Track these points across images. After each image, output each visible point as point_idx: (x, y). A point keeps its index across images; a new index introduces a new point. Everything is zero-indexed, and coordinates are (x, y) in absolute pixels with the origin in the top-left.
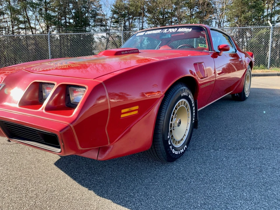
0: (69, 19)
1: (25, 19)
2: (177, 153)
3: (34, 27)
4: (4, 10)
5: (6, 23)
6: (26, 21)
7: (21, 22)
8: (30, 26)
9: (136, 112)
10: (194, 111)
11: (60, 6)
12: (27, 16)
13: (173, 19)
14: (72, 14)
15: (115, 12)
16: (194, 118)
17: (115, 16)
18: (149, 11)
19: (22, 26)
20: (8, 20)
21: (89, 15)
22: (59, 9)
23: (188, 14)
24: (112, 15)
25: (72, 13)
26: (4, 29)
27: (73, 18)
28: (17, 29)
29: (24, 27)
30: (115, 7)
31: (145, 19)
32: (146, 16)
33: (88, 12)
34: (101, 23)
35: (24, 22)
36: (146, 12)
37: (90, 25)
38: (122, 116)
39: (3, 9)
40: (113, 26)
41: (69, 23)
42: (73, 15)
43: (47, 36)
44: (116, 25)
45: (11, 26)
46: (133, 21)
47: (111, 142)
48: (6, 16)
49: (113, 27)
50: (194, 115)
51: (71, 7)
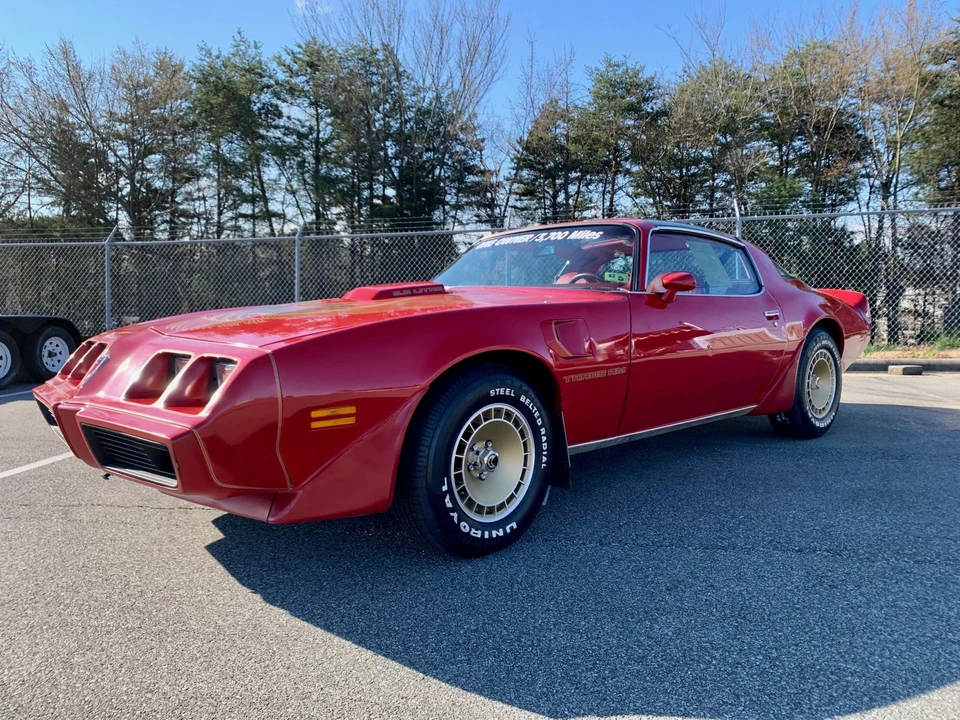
0: (384, 187)
1: (255, 189)
2: (479, 536)
3: (281, 212)
4: (201, 167)
5: (202, 202)
6: (258, 196)
7: (246, 199)
8: (267, 209)
9: (351, 421)
10: (544, 439)
11: (360, 148)
12: (262, 183)
13: (721, 179)
14: (392, 173)
15: (521, 164)
16: (545, 455)
17: (525, 173)
18: (635, 158)
19: (246, 209)
20: (209, 193)
21: (445, 172)
22: (354, 159)
23: (772, 163)
24: (515, 171)
25: (393, 169)
26: (196, 220)
27: (395, 184)
28: (232, 219)
29: (250, 212)
30: (526, 148)
31: (621, 180)
32: (628, 172)
33: (442, 164)
34: (481, 195)
35: (252, 199)
36: (627, 159)
37: (444, 203)
38: (315, 425)
39: (199, 163)
40: (518, 204)
41: (385, 198)
42: (396, 174)
43: (294, 242)
44: (526, 202)
45: (216, 210)
46: (583, 189)
47: (296, 483)
48: (204, 182)
49: (515, 207)
50: (545, 449)
51: (391, 152)
